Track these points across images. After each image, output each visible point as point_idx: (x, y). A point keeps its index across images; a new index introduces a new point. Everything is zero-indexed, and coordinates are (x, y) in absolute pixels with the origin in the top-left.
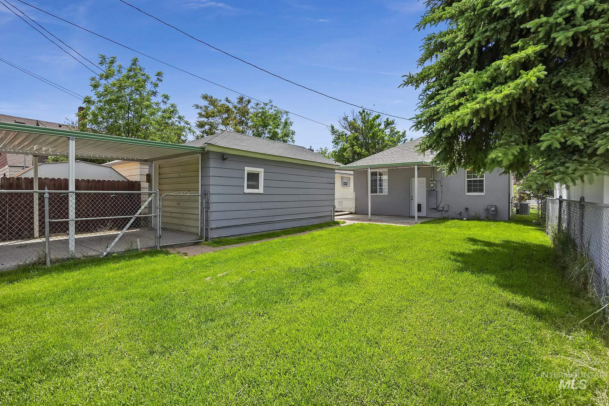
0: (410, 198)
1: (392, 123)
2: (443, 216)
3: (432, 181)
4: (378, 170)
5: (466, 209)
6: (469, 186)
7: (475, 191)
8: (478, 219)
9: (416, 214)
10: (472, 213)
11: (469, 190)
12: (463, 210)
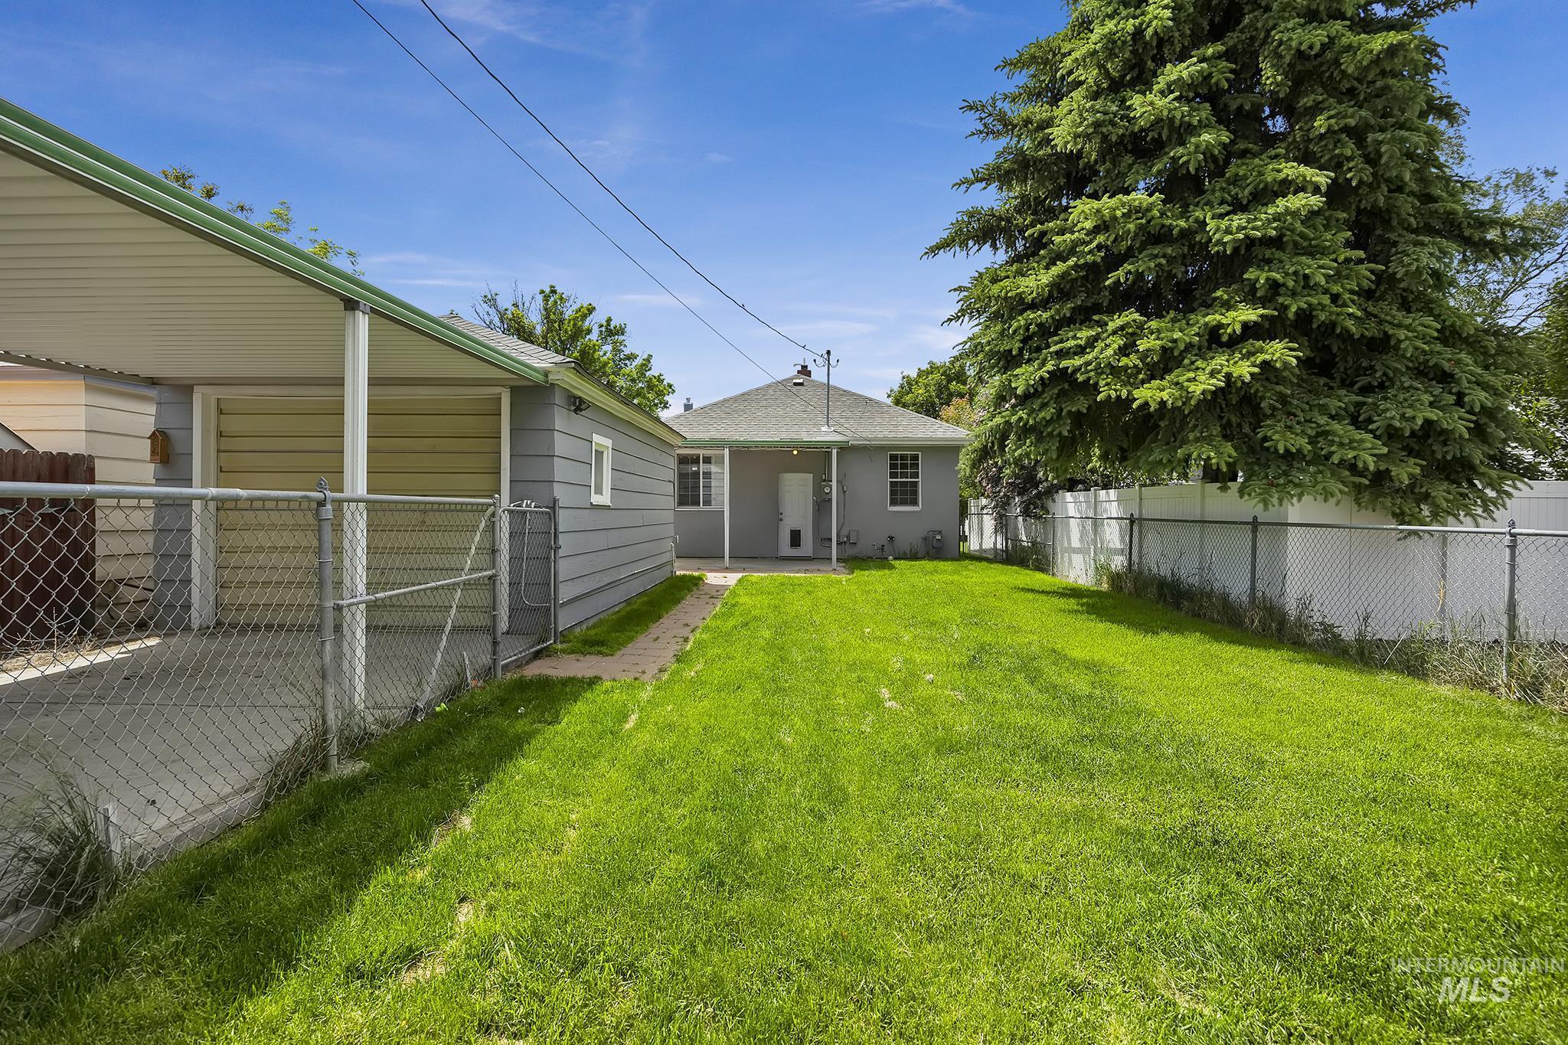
0: (778, 517)
1: (621, 331)
2: (847, 554)
3: (825, 480)
4: (701, 452)
5: (891, 538)
6: (893, 493)
7: (904, 503)
8: (914, 557)
9: (786, 549)
10: (903, 545)
11: (893, 502)
12: (884, 541)
